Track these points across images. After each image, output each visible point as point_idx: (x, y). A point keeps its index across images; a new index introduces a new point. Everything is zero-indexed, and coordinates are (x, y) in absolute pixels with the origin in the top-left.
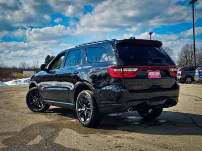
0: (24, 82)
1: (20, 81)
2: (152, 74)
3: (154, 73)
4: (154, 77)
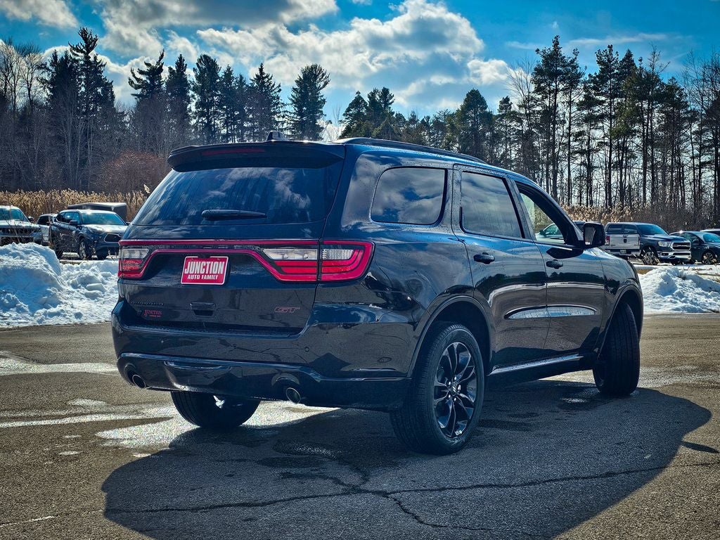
2: (194, 269)
3: (205, 267)
4: (201, 280)
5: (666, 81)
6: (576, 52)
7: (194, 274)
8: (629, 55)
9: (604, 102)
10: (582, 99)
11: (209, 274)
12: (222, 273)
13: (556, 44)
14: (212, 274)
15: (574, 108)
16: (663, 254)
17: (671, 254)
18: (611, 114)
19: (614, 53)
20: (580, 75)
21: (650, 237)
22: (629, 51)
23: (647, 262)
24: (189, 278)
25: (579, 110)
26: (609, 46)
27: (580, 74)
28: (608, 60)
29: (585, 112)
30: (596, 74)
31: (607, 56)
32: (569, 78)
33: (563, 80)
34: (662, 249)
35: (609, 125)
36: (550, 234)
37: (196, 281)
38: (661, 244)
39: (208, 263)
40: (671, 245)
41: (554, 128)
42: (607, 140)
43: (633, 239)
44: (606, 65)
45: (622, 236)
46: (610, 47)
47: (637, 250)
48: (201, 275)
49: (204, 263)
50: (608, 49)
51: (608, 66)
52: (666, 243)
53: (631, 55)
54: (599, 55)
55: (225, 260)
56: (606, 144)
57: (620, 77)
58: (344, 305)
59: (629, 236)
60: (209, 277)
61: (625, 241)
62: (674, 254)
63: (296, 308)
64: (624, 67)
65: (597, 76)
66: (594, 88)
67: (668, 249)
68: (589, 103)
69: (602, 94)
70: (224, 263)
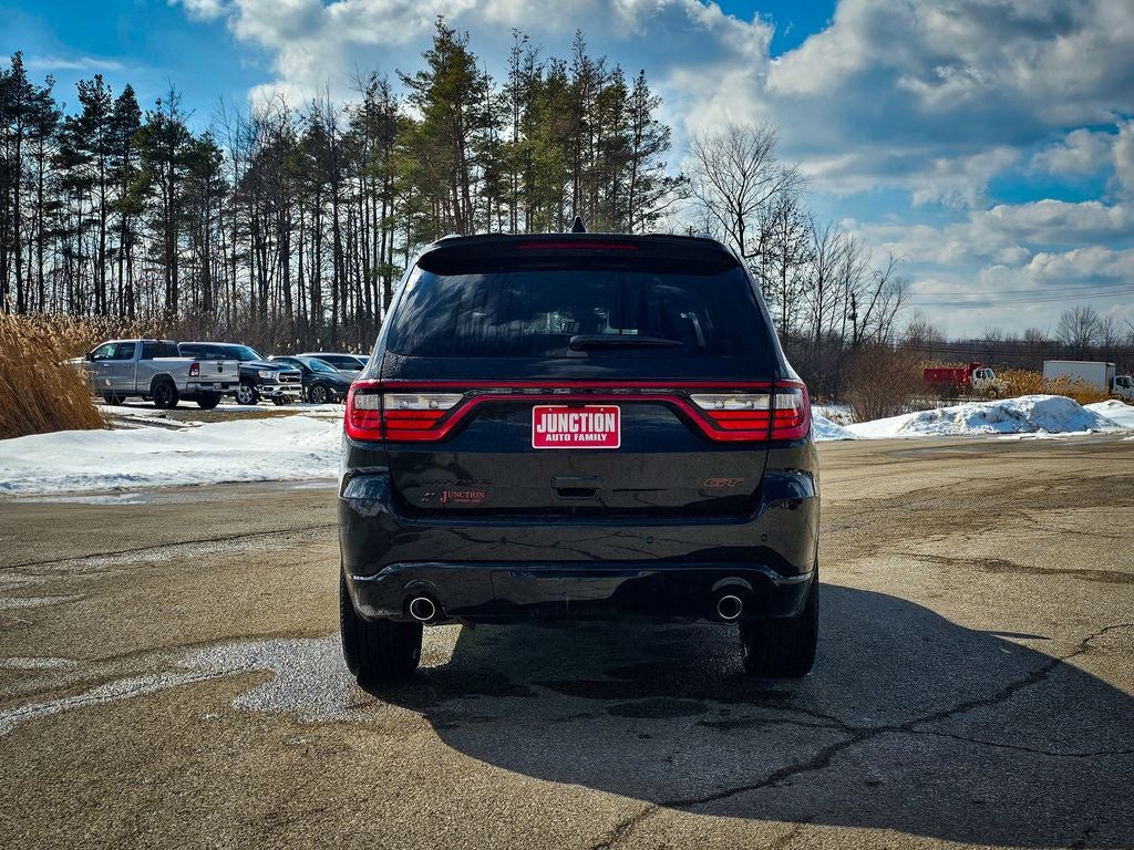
0: (971, 423)
1: (952, 417)
2: (555, 426)
3: (578, 422)
4: (572, 442)
5: (196, 135)
6: (50, 80)
7: (557, 432)
8: (129, 93)
9: (90, 158)
10: (57, 152)
11: (587, 432)
12: (613, 430)
13: (18, 65)
14: (594, 432)
15: (47, 166)
16: (265, 389)
17: (276, 388)
18: (102, 177)
19: (105, 87)
20: (56, 115)
21: (247, 364)
22: (129, 88)
23: (243, 400)
24: (548, 438)
25: (52, 168)
26: (96, 76)
27: (55, 113)
28: (96, 97)
29: (64, 173)
30: (76, 116)
31: (94, 91)
32: (39, 119)
33: (29, 122)
34: (263, 381)
35: (100, 194)
36: (101, 358)
37: (564, 443)
38: (262, 374)
39: (584, 416)
40: (277, 376)
41: (17, 193)
42: (96, 216)
43: (230, 367)
44: (94, 105)
45: (215, 362)
46: (99, 78)
47: (236, 384)
48: (572, 434)
49: (576, 416)
50: (95, 81)
51: (95, 107)
52: (270, 373)
53: (132, 93)
54: (83, 90)
55: (615, 411)
56: (95, 222)
57: (115, 123)
58: (783, 474)
59: (226, 362)
60: (589, 438)
61: (220, 370)
62: (282, 389)
63: (738, 480)
64: (122, 110)
65: (80, 120)
66: (75, 138)
67: (272, 382)
68: (68, 158)
69: (86, 147)
70: (613, 415)
